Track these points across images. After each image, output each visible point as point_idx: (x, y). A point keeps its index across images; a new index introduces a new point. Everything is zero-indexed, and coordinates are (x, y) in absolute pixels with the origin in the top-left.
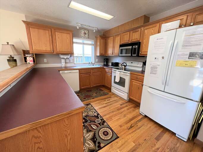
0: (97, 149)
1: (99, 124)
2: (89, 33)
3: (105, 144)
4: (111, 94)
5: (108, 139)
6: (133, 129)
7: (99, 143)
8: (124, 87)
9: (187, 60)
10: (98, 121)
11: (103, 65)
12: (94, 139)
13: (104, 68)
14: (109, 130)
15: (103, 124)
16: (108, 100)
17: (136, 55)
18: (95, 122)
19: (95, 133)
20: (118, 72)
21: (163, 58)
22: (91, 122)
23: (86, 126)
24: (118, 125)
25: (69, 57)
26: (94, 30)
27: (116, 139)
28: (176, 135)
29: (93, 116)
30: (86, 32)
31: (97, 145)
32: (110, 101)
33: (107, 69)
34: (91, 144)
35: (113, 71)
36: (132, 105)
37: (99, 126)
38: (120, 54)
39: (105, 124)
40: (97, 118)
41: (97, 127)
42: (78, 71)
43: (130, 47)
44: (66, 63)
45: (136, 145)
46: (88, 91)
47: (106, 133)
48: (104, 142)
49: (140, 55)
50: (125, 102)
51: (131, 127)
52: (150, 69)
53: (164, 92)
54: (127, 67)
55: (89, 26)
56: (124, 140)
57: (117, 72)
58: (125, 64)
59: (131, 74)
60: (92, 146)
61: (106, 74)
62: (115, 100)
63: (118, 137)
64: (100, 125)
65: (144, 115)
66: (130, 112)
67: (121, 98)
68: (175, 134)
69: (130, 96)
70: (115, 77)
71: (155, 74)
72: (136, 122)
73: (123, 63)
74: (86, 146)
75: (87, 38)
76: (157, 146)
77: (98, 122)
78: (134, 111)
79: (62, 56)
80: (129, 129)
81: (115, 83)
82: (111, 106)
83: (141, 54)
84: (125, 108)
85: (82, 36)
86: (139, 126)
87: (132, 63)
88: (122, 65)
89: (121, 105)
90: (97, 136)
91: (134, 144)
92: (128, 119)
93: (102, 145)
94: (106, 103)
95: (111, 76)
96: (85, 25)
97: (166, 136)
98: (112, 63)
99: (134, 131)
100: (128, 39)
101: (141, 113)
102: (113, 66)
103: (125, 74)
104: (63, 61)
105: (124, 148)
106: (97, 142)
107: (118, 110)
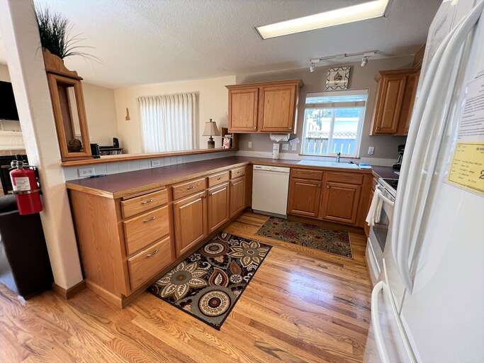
0: (178, 304)
1: (230, 283)
2: (350, 75)
3: (191, 310)
5: (205, 311)
7: (190, 301)
10: (237, 279)
12: (193, 291)
14: (225, 304)
15: (233, 289)
16: (319, 266)
18: (229, 277)
19: (205, 287)
22: (225, 271)
23: (213, 269)
24: (251, 317)
25: (286, 138)
26: (361, 62)
27: (211, 325)
29: (241, 266)
30: (342, 73)
31: (185, 300)
34: (182, 293)
37: (226, 285)
39: (237, 293)
40: (241, 275)
41: (221, 284)
42: (288, 170)
44: (281, 151)
46: (307, 225)
47: (215, 302)
48: (195, 307)
51: (270, 351)
55: (346, 55)
56: (217, 343)
60: (180, 295)
63: (218, 328)
64: (228, 286)
74: (177, 287)
75: (343, 90)
77: (232, 280)
79: (272, 138)
80: (260, 347)
85: (327, 86)
90: (201, 292)
93: (187, 308)
96: (334, 57)
104: (276, 147)
105: (198, 348)
106: (189, 298)
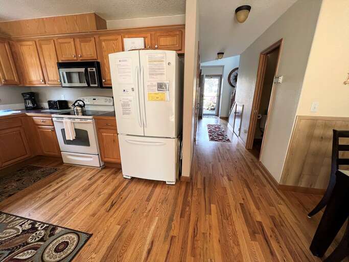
1: (41, 240)
4: (62, 167)
5: (69, 252)
6: (116, 207)
8: (88, 145)
9: (157, 92)
10: (36, 237)
11: (24, 108)
13: (27, 116)
14: (69, 237)
15: (52, 235)
16: (58, 183)
17: (96, 85)
18: (28, 244)
20: (67, 120)
21: (133, 90)
22: (14, 252)
24: (88, 217)
27: (86, 241)
28: (167, 183)
29: (17, 236)
32: (63, 183)
33: (38, 118)
35: (54, 119)
36: (110, 171)
37: (42, 243)
38: (68, 82)
39: (58, 231)
41: (36, 249)
43: (83, 70)
45: (122, 226)
47: (61, 247)
49: (104, 86)
50: (97, 172)
51: (112, 205)
52: (121, 107)
53: (144, 136)
54: (86, 108)
56: (102, 232)
57: (64, 120)
58: (81, 103)
59: (95, 119)
61: (39, 128)
62: (76, 176)
63: (91, 236)
64: (45, 241)
65: (130, 178)
66: (108, 184)
67: (88, 168)
68: (165, 182)
69: (103, 158)
70: (63, 130)
71: (128, 114)
72: (120, 193)
73: (76, 102)
76: (149, 208)
77: (37, 239)
78: (114, 179)
80: (108, 211)
81: (68, 142)
82: (66, 190)
83: (105, 84)
84: (99, 182)
86: (123, 198)
87: (95, 99)
88: (74, 105)
89: (90, 179)
91: (120, 226)
92: (106, 196)
94: (54, 191)
95: (54, 130)
97: (158, 190)
98: (49, 102)
99: (117, 209)
100: (74, 54)
101: (126, 177)
102: (54, 109)
103: (84, 121)
105: (103, 243)
107: (85, 190)
